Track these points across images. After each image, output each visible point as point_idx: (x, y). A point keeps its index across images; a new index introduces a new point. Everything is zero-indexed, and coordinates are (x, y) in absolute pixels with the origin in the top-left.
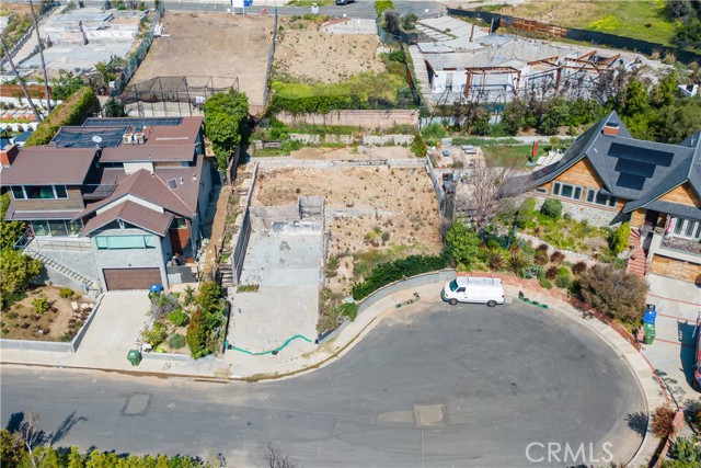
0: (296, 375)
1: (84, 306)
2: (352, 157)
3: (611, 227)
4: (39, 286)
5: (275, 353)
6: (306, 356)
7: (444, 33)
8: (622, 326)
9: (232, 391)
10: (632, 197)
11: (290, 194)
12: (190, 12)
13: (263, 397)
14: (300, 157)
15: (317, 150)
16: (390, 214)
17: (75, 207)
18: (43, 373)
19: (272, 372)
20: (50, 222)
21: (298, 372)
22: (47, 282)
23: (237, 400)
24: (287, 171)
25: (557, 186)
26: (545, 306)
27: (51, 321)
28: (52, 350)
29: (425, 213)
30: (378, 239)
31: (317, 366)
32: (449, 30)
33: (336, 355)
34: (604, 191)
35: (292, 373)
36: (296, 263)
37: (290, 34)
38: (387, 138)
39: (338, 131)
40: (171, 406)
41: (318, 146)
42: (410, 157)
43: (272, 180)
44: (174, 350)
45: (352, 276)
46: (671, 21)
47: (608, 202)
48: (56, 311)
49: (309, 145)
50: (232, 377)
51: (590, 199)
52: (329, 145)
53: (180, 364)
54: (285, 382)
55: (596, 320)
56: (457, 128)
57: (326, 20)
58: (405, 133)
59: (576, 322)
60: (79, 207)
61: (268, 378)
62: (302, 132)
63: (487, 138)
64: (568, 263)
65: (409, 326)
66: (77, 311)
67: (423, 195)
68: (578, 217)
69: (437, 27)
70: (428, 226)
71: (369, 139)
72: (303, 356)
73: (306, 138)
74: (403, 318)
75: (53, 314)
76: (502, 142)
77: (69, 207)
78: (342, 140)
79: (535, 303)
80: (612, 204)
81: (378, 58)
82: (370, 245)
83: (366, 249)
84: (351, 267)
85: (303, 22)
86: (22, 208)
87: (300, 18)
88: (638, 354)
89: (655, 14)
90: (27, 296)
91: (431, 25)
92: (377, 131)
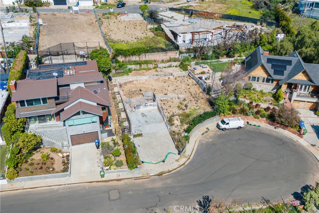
0: (177, 170)
1: (65, 155)
2: (156, 73)
3: (272, 92)
4: (38, 148)
5: (164, 161)
6: (177, 161)
7: (171, 18)
8: (292, 129)
9: (153, 181)
10: (281, 79)
11: (137, 92)
12: (51, 13)
13: (169, 181)
14: (134, 76)
15: (140, 72)
16: (183, 96)
17: (51, 108)
18: (59, 189)
19: (166, 170)
20: (38, 116)
21: (177, 168)
22: (42, 146)
23: (158, 185)
24: (130, 82)
25: (250, 77)
26: (259, 126)
27: (53, 164)
28: (59, 177)
29: (198, 94)
30: (184, 107)
31: (184, 164)
32: (173, 17)
33: (189, 159)
34: (269, 78)
35: (175, 169)
36: (153, 122)
37: (105, 22)
38: (168, 64)
39: (147, 62)
40: (130, 193)
41: (139, 70)
42: (181, 71)
43: (126, 87)
44: (119, 168)
45: (180, 124)
46: (257, 10)
47: (271, 82)
48: (52, 159)
49: (135, 70)
50: (150, 175)
51: (263, 81)
52: (144, 69)
53: (124, 173)
54: (174, 173)
55: (280, 128)
56: (195, 57)
57: (119, 14)
58: (175, 61)
59: (273, 131)
60: (53, 107)
61: (166, 173)
62: (131, 64)
63: (209, 61)
64: (262, 108)
65: (211, 141)
66: (63, 157)
67: (193, 87)
68: (258, 89)
69: (168, 16)
70: (201, 100)
71: (161, 65)
72: (176, 161)
73: (133, 67)
74: (207, 139)
75: (52, 161)
76: (215, 62)
77: (48, 108)
78: (149, 66)
79: (254, 125)
80: (272, 82)
81: (149, 30)
82: (181, 110)
83: (181, 112)
84: (179, 120)
85: (109, 16)
86: (24, 111)
87: (106, 14)
88: (302, 139)
89: (250, 8)
90: (34, 154)
91: (165, 15)
92: (163, 61)
